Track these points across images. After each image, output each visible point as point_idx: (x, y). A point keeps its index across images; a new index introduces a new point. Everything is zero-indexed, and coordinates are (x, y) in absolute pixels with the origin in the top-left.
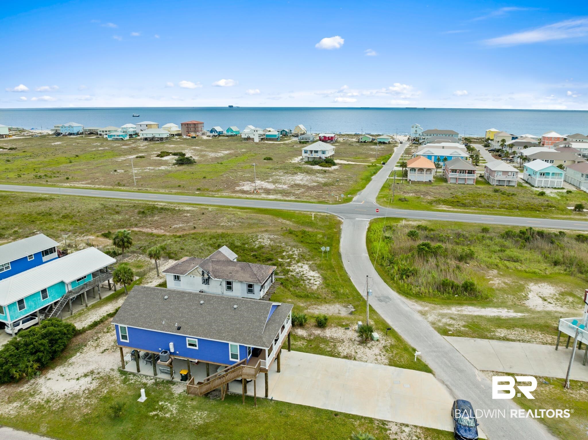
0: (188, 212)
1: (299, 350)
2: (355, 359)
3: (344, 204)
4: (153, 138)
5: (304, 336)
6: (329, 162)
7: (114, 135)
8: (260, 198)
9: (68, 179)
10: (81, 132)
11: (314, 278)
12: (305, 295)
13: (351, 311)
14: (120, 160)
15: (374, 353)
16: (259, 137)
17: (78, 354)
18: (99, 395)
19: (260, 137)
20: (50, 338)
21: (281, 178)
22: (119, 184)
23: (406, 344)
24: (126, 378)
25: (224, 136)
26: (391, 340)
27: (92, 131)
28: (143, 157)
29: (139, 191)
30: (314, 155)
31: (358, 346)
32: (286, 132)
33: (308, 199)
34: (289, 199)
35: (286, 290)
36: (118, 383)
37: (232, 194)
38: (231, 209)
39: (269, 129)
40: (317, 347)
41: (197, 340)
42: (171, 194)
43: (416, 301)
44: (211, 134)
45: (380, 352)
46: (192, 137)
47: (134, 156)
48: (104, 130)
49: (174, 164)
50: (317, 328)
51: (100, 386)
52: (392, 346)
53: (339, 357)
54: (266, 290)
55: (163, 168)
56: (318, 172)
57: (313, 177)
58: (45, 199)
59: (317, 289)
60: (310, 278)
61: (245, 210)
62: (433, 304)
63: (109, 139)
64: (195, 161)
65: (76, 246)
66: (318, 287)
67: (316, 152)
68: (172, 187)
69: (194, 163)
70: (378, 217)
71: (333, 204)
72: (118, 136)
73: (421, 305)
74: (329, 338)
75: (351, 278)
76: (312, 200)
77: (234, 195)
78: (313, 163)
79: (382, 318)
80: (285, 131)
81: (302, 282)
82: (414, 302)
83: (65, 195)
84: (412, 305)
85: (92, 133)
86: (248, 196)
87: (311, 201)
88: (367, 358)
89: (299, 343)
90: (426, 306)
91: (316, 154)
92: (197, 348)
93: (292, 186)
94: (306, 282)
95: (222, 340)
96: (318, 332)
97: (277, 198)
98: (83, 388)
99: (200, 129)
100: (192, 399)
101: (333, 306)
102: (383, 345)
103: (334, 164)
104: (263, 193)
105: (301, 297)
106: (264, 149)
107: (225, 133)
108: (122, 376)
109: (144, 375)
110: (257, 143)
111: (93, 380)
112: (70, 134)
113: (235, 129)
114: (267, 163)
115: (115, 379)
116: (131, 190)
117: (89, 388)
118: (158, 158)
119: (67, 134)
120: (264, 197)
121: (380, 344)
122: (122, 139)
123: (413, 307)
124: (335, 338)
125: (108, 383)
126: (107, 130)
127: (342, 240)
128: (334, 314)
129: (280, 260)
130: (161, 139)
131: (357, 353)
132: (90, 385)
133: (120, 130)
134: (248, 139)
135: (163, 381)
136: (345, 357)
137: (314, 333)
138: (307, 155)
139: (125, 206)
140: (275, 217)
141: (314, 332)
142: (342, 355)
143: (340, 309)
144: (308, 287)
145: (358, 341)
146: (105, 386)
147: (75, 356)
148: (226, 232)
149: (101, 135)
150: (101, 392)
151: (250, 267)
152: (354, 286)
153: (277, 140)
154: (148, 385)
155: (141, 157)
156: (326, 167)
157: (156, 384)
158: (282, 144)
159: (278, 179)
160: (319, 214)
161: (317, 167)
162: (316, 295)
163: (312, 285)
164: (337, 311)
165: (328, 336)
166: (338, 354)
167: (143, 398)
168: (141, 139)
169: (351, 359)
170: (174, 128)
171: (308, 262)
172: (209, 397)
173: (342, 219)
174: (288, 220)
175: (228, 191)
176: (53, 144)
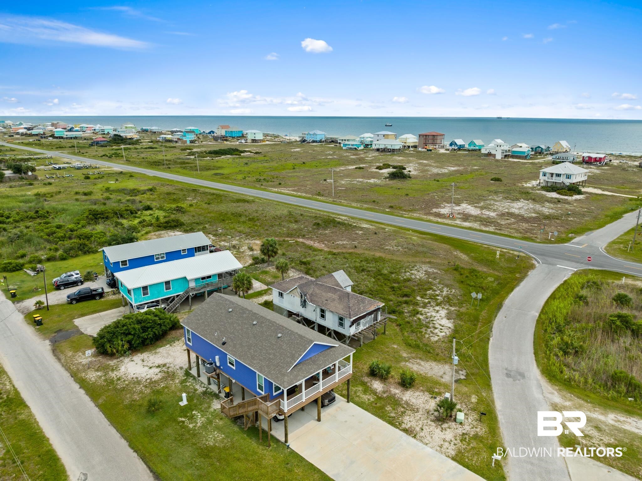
0: (362, 229)
1: (360, 405)
2: (415, 437)
3: (556, 245)
4: (385, 149)
5: (378, 391)
6: (573, 189)
7: (349, 145)
8: (453, 224)
9: (280, 184)
10: (323, 140)
11: (442, 328)
12: (416, 345)
13: (459, 378)
14: (338, 170)
15: (443, 437)
16: (502, 153)
17: (168, 346)
18: (155, 387)
19: (504, 153)
20: (143, 324)
21: (496, 203)
22: (319, 194)
23: (497, 440)
24: (186, 379)
25: (465, 150)
26: (481, 429)
27: (333, 140)
28: (362, 168)
29: (334, 203)
30: (555, 179)
31: (430, 423)
32: (542, 149)
33: (510, 232)
34: (487, 229)
35: (400, 334)
36: (177, 381)
37: (423, 216)
38: (411, 232)
39: (520, 145)
40: (382, 408)
41: (234, 360)
42: (361, 209)
43: (560, 390)
44: (450, 148)
45: (453, 439)
46: (427, 150)
47: (354, 167)
48: (344, 138)
49: (386, 178)
50: (399, 387)
51: (161, 379)
52: (476, 437)
53: (397, 428)
54: (361, 328)
55: (372, 181)
56: (551, 200)
57: (538, 207)
58: (248, 202)
59: (436, 342)
60: (437, 326)
61: (424, 236)
62: (583, 400)
63: (344, 148)
64: (411, 176)
65: (239, 248)
66: (439, 339)
67: (558, 175)
68: (366, 202)
69: (408, 178)
70: (592, 268)
71: (540, 243)
72: (352, 145)
73: (564, 397)
74: (403, 402)
75: (491, 339)
76: (516, 235)
77: (425, 217)
78: (551, 189)
79: (493, 398)
80: (540, 148)
81: (423, 330)
82: (556, 390)
83: (266, 199)
84: (550, 393)
85: (333, 141)
86: (439, 220)
87: (513, 235)
88: (431, 440)
89: (366, 398)
90: (570, 400)
91: (558, 178)
92: (234, 368)
93: (502, 215)
94: (429, 330)
95: (250, 366)
96: (396, 391)
97: (472, 226)
98: (148, 377)
99: (438, 141)
100: (221, 419)
101: (440, 366)
102: (464, 432)
103: (580, 193)
104: (460, 218)
105: (410, 346)
106: (502, 167)
107: (467, 146)
108: (184, 377)
109: (201, 382)
110: (497, 161)
111: (160, 372)
112: (314, 142)
113: (478, 142)
114: (492, 184)
115: (177, 377)
116: (326, 201)
117: (152, 378)
118: (377, 170)
119: (310, 141)
120: (457, 224)
121: (461, 429)
122: (356, 148)
123: (549, 396)
124: (411, 403)
125: (169, 379)
126: (346, 139)
127: (517, 289)
128: (434, 376)
129: (419, 298)
130: (393, 150)
131: (422, 430)
132: (154, 376)
133: (358, 139)
134: (489, 154)
135: (212, 392)
136: (406, 431)
137: (390, 391)
138: (546, 178)
139: (307, 216)
140: (452, 249)
141: (392, 389)
142: (404, 426)
143: (447, 372)
144: (427, 336)
145: (436, 417)
146: (165, 381)
147: (164, 347)
148: (384, 257)
149: (340, 143)
150: (159, 385)
151: (349, 299)
152: (488, 349)
153: (525, 158)
154: (198, 392)
155: (360, 168)
156: (566, 195)
157: (205, 393)
158: (528, 163)
159: (490, 205)
160: (512, 252)
161: (554, 195)
162: (428, 348)
163: (434, 335)
164: (441, 373)
165: (404, 399)
166: (399, 424)
167: (184, 402)
168: (373, 150)
169: (410, 435)
170: (411, 139)
171: (450, 308)
172: (237, 422)
173: (539, 262)
174: (466, 254)
175: (421, 212)
176: (292, 150)
